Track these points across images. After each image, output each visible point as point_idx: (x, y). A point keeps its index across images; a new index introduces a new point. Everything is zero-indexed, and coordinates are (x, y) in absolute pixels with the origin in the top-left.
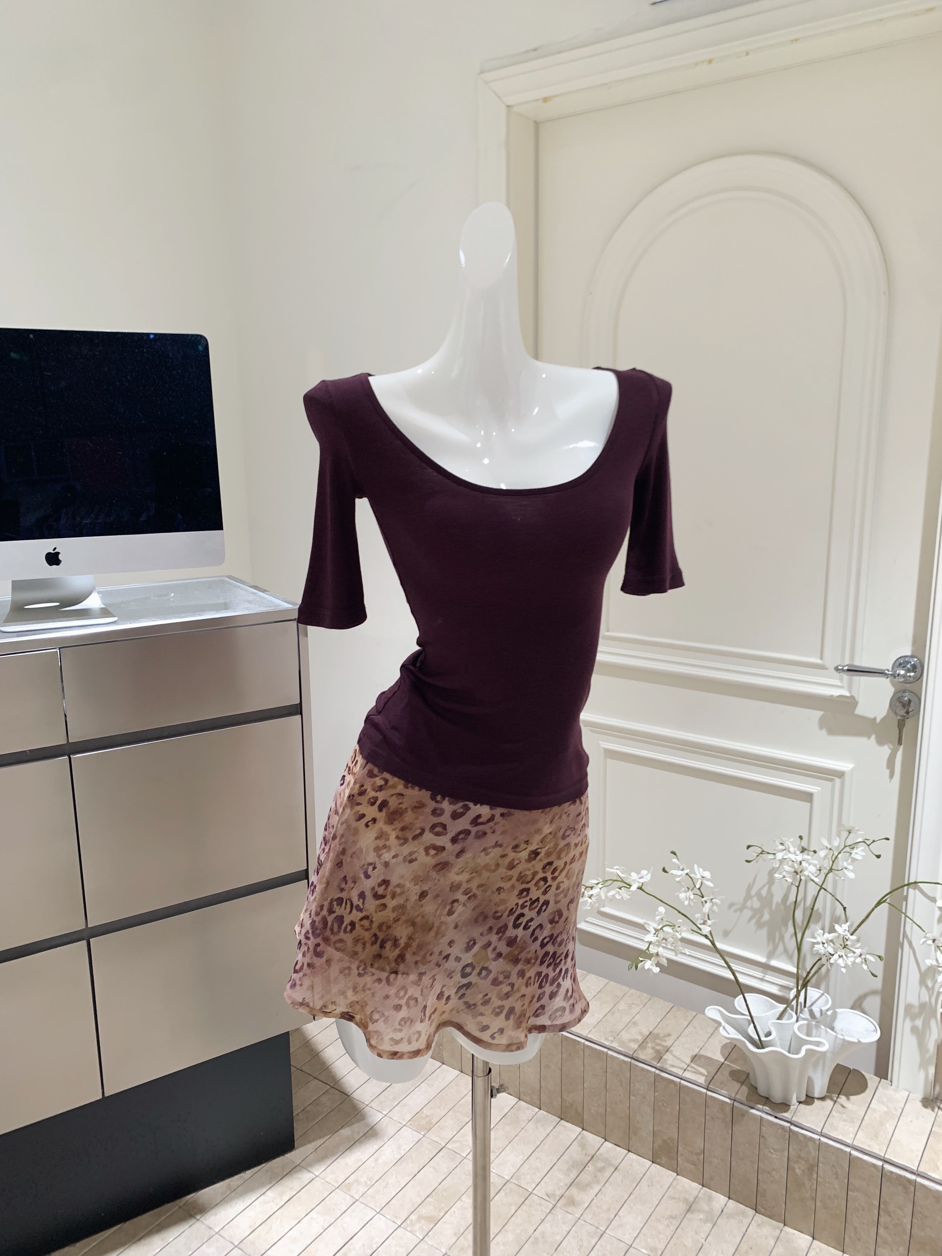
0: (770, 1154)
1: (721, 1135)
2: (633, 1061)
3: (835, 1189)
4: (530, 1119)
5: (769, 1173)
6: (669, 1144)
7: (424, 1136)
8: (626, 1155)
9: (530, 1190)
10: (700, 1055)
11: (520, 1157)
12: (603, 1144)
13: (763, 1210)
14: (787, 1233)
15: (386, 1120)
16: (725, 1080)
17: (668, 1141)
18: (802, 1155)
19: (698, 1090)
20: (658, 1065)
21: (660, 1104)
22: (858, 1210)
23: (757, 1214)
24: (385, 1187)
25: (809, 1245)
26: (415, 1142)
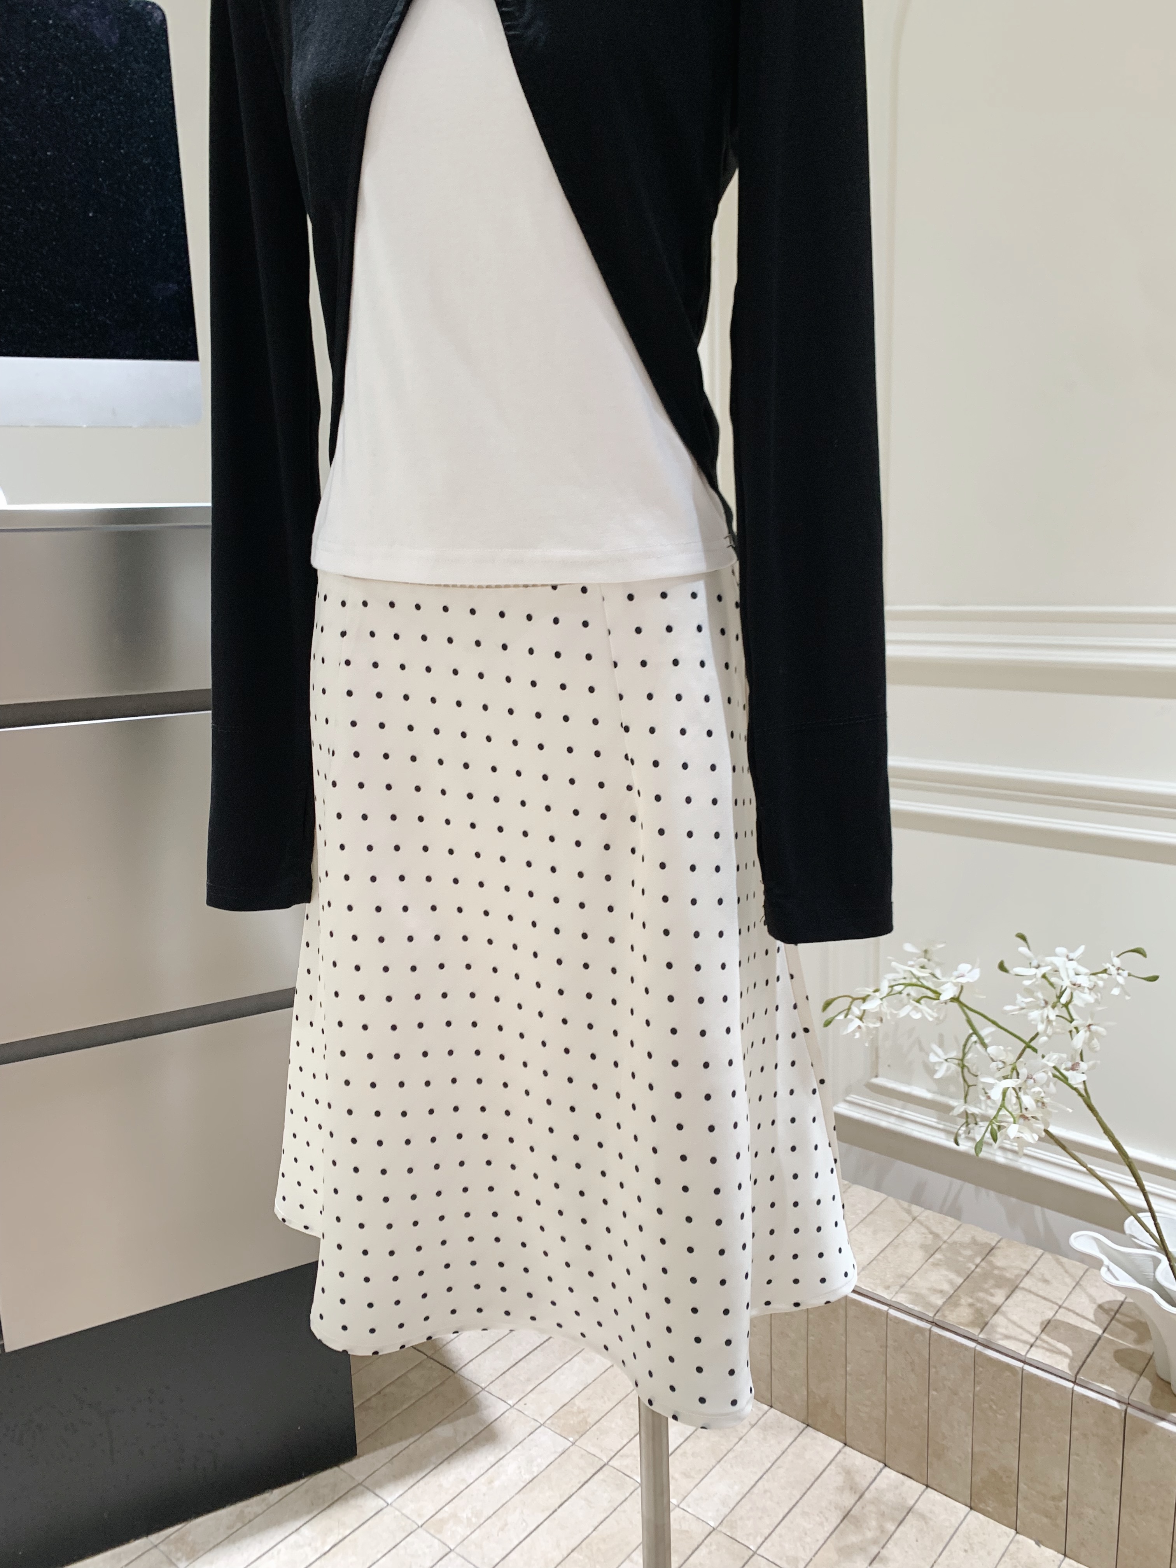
1: (1100, 1466)
2: (935, 1329)
4: (753, 1423)
6: (1001, 1478)
7: (573, 1444)
8: (922, 1493)
9: (751, 1547)
10: (1056, 1320)
11: (736, 1488)
12: (881, 1471)
15: (512, 1415)
16: (1108, 1367)
17: (1001, 1473)
19: (1057, 1384)
21: (985, 1405)
24: (502, 1529)
26: (558, 1454)
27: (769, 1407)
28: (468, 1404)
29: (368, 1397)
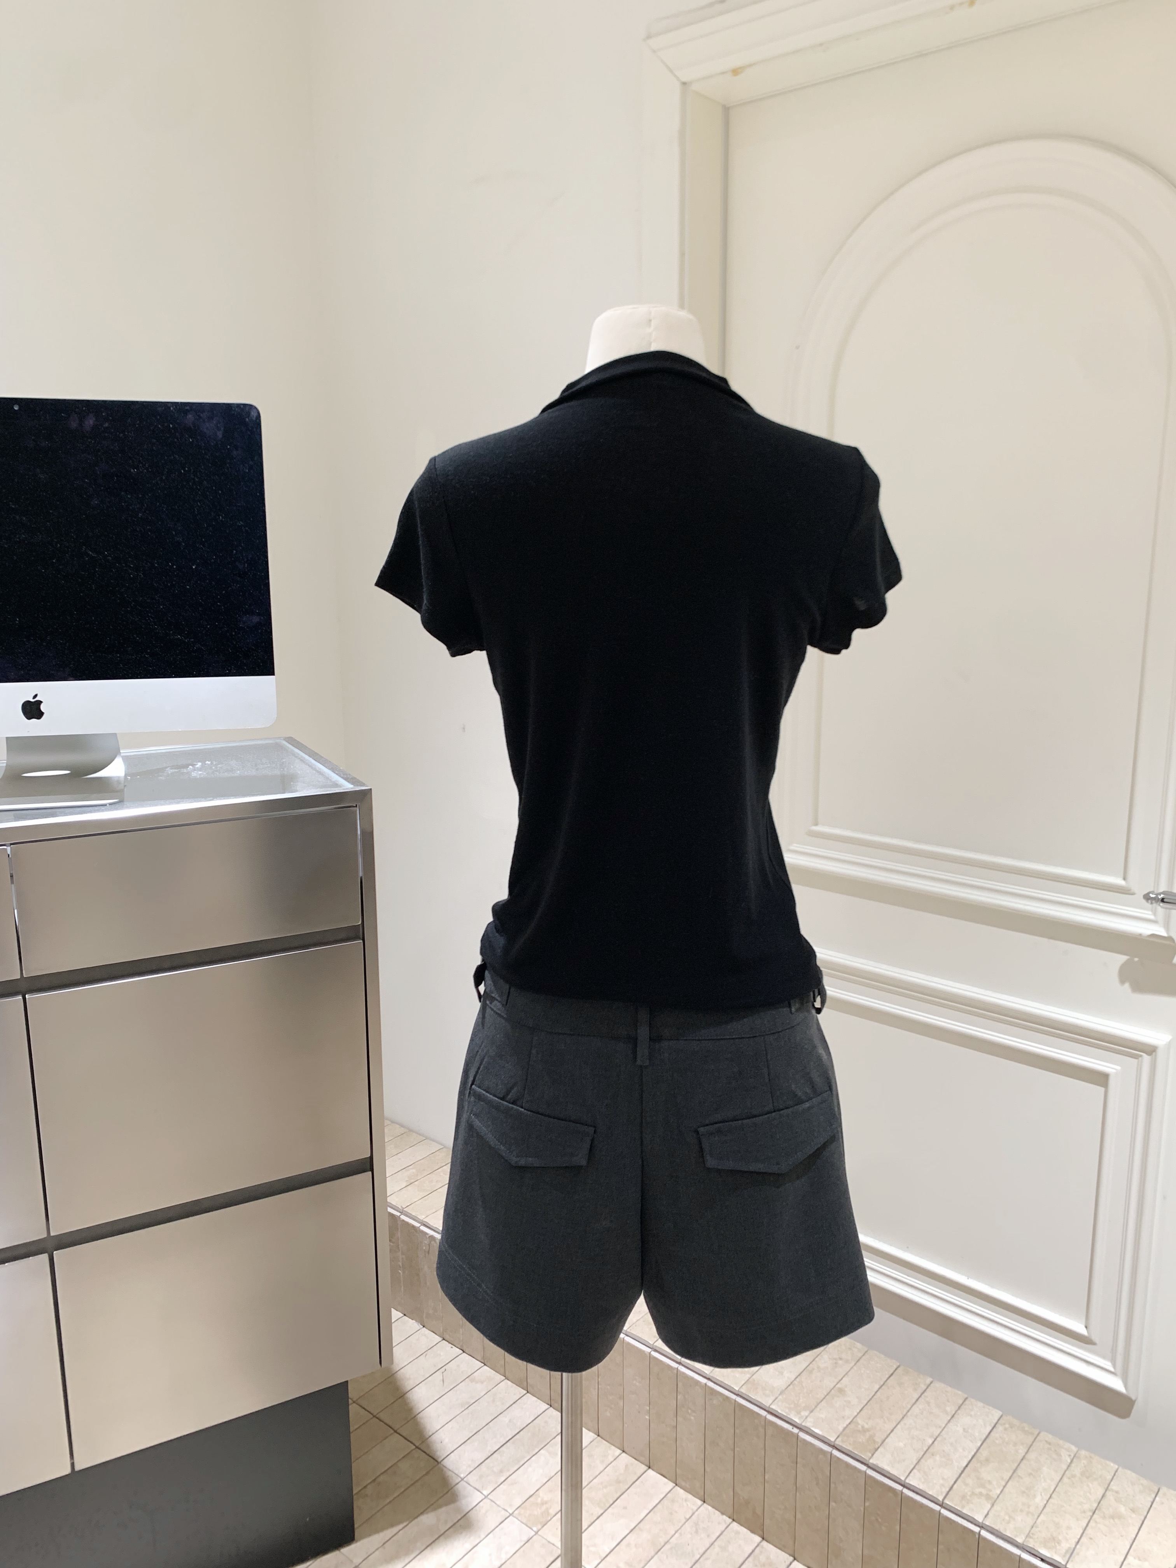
2: (836, 1453)
4: (688, 1517)
7: (536, 1533)
12: (791, 1564)
15: (486, 1504)
26: (524, 1543)
27: (703, 1502)
28: (450, 1493)
29: (365, 1485)
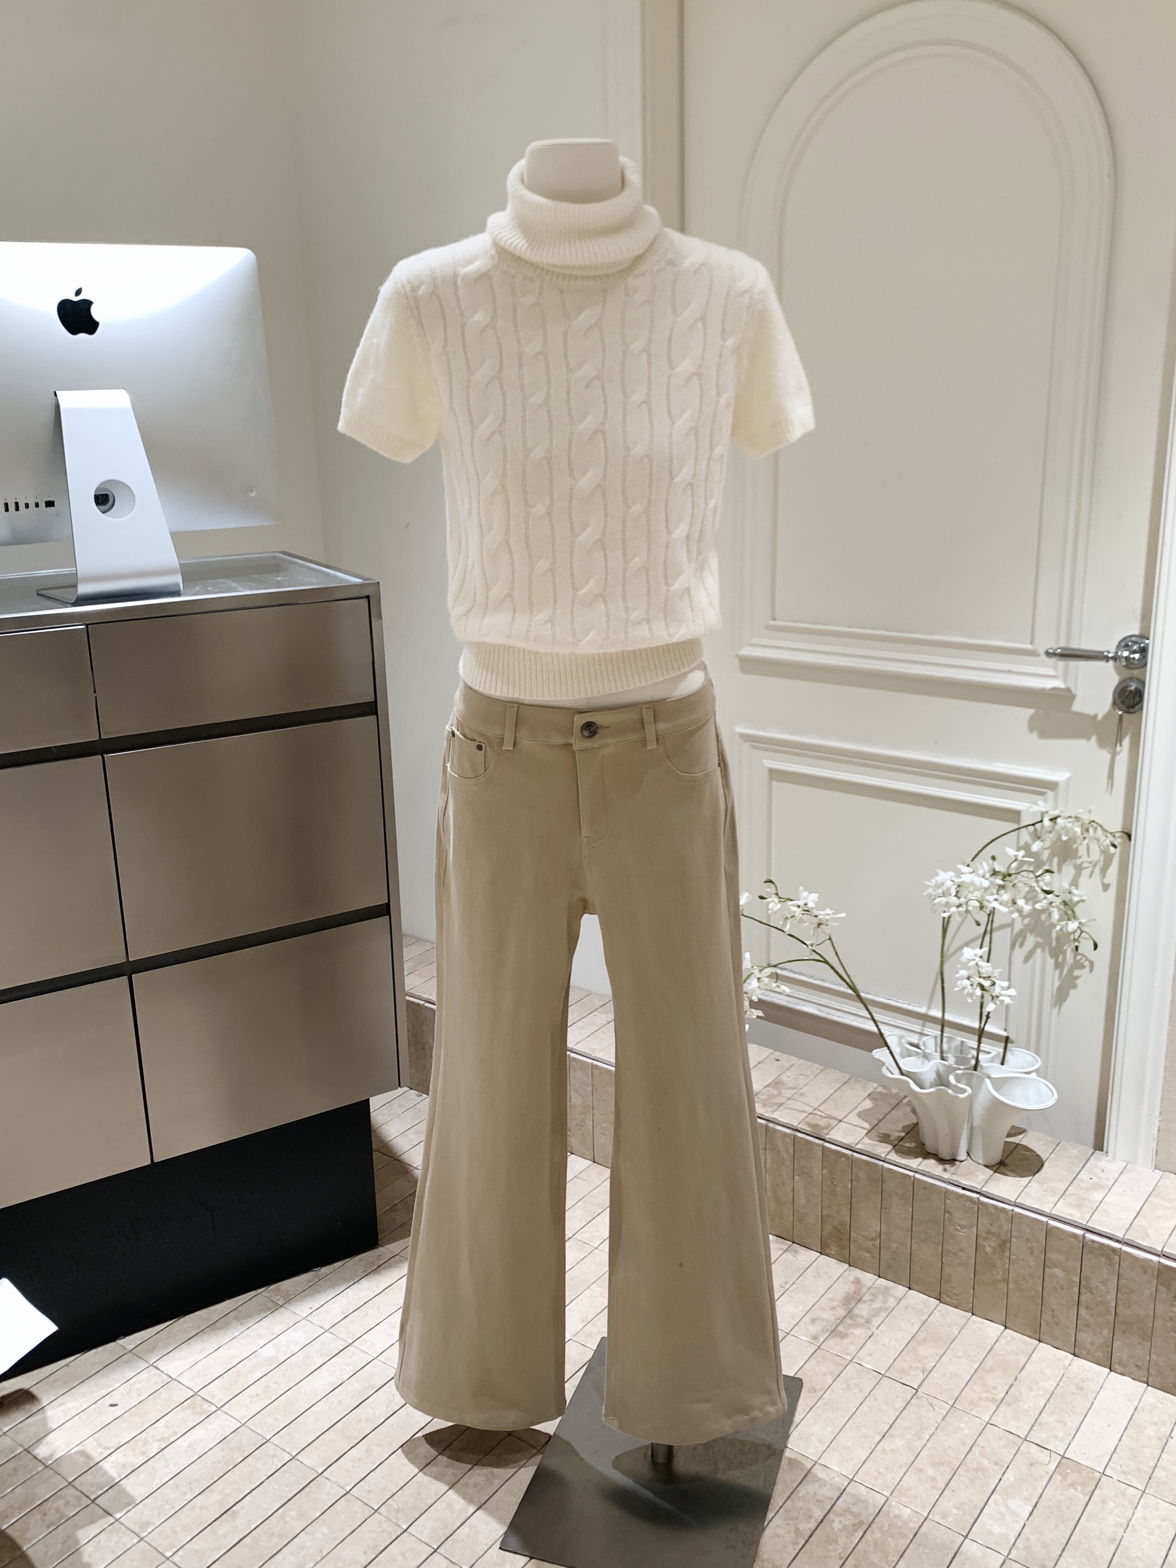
0: (956, 1233)
1: (899, 1214)
2: (798, 1134)
3: (1030, 1267)
5: (955, 1254)
6: (839, 1230)
13: (948, 1299)
14: (975, 1322)
17: (840, 1227)
18: (994, 1230)
19: (873, 1163)
20: (827, 1136)
21: (830, 1182)
22: (1056, 1289)
23: (941, 1304)
25: (999, 1334)
